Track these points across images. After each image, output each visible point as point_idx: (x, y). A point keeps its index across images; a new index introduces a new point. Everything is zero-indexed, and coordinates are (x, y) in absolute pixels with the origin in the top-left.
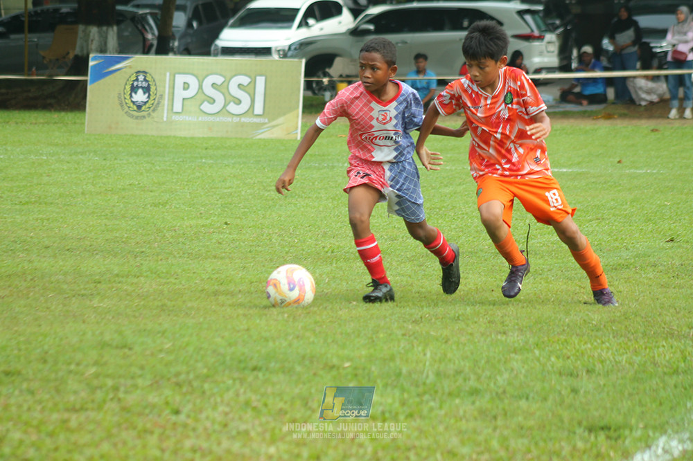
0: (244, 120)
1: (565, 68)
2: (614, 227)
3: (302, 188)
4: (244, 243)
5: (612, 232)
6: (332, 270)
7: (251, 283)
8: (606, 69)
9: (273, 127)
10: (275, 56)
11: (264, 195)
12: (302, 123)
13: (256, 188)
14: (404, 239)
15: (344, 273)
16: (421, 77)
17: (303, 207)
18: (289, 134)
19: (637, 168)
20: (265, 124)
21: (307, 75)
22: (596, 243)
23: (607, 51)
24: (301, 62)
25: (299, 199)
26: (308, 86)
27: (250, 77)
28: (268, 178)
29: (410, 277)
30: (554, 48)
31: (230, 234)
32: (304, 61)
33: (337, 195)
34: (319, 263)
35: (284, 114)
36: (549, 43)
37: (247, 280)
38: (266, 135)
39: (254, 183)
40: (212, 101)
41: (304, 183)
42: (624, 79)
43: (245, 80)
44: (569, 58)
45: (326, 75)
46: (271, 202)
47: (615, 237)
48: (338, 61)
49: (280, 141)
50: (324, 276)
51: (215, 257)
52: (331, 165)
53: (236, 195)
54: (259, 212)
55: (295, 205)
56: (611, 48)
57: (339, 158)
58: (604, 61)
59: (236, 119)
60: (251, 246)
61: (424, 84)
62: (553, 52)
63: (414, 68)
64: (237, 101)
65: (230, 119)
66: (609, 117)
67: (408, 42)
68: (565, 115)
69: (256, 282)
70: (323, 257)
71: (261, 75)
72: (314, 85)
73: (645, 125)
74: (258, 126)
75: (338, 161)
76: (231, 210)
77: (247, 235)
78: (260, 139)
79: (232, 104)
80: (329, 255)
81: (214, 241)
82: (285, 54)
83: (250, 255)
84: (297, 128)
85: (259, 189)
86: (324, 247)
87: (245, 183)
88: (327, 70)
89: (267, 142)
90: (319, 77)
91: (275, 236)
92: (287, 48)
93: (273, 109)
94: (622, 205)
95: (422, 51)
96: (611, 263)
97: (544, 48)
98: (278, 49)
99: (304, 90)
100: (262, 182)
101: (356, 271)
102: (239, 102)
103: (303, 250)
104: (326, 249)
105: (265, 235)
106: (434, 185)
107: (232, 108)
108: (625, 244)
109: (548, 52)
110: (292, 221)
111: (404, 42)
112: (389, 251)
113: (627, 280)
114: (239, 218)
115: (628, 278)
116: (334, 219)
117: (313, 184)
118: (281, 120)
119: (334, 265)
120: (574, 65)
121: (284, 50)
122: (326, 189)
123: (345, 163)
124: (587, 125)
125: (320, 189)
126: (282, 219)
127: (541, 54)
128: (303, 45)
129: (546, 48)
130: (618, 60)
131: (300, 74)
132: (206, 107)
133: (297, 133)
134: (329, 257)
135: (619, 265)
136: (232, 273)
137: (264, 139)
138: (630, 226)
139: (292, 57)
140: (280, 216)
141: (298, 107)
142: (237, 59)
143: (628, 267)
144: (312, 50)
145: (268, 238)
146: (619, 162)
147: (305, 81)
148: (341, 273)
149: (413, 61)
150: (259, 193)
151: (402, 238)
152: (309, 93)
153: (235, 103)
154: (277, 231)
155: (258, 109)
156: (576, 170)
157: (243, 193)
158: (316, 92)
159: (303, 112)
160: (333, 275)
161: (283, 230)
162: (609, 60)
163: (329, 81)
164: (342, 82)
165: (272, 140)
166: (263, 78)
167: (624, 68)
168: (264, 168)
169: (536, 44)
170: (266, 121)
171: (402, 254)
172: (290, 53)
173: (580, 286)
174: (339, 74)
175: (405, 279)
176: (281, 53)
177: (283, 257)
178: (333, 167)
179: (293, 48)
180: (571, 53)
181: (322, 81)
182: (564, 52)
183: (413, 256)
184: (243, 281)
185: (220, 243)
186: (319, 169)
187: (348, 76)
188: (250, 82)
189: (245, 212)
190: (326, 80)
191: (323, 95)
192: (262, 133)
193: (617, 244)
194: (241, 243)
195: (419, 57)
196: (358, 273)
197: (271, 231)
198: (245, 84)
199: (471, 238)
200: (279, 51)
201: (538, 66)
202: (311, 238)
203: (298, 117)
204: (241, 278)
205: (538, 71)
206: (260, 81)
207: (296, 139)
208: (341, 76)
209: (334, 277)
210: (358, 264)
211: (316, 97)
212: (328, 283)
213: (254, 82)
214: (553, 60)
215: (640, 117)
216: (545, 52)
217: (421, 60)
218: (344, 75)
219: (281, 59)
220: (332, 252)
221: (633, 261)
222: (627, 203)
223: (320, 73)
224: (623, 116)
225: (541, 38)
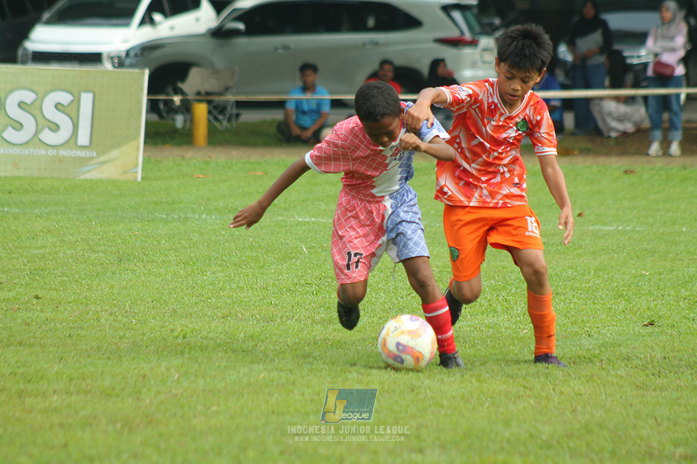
0: (62, 152)
2: (572, 306)
3: (143, 249)
4: (62, 324)
5: (569, 312)
6: (183, 362)
7: (71, 380)
8: (564, 87)
9: (104, 163)
10: (108, 65)
11: (89, 257)
12: (144, 158)
13: (79, 248)
14: (284, 320)
15: (200, 367)
16: (308, 96)
17: (145, 274)
18: (125, 173)
19: (604, 224)
20: (92, 158)
21: (150, 92)
23: (564, 62)
24: (144, 73)
25: (138, 264)
26: (153, 106)
27: (72, 94)
28: (95, 234)
29: (291, 372)
30: (492, 57)
31: (42, 311)
32: (147, 72)
33: (191, 258)
34: (165, 353)
35: (119, 145)
36: (485, 50)
37: (65, 377)
38: (93, 174)
39: (77, 241)
40: (19, 126)
41: (145, 242)
42: (587, 101)
43: (65, 98)
45: (178, 91)
46: (99, 268)
47: (573, 319)
48: (194, 73)
49: (113, 183)
50: (172, 370)
51: (20, 344)
52: (183, 216)
53: (51, 257)
54: (83, 282)
55: (133, 272)
56: (569, 58)
57: (195, 207)
58: (561, 76)
59: (52, 152)
60: (71, 328)
61: (313, 106)
62: (491, 63)
63: (299, 83)
64: (53, 127)
65: (43, 152)
67: (292, 47)
69: (78, 378)
70: (172, 344)
71: (87, 91)
72: (161, 106)
73: (615, 165)
74: (83, 161)
75: (193, 211)
76: (44, 278)
77: (66, 313)
78: (86, 180)
79: (47, 130)
80: (180, 341)
81: (19, 321)
82: (120, 62)
83: (69, 341)
84: (137, 165)
85: (83, 250)
86: (172, 331)
87: (63, 241)
88: (180, 85)
89: (94, 183)
90: (167, 94)
91: (105, 315)
92: (123, 55)
93: (103, 138)
94: (583, 275)
95: (311, 60)
96: (568, 355)
97: (478, 57)
98: (113, 54)
99: (147, 112)
100: (87, 240)
101: (217, 364)
102: (55, 128)
103: (144, 334)
104: (176, 334)
105: (91, 312)
106: (325, 245)
107: (47, 136)
108: (588, 329)
109: (484, 63)
110: (129, 295)
111: (286, 48)
112: (262, 337)
113: (590, 379)
114: (55, 289)
115: (592, 376)
116: (187, 292)
117: (159, 242)
118: (114, 154)
119: (186, 355)
121: (119, 58)
122: (176, 250)
123: (202, 214)
125: (169, 250)
126: (115, 291)
127: (474, 65)
128: (146, 50)
129: (481, 56)
130: (580, 75)
131: (142, 90)
132: (11, 135)
133: (137, 172)
134: (179, 344)
135: (579, 357)
136: (44, 366)
137: (91, 180)
138: (594, 304)
139: (131, 66)
140: (112, 287)
141: (137, 136)
142: (54, 68)
143: (591, 360)
144: (159, 57)
145: (94, 317)
146: (580, 215)
147: (148, 100)
148: (196, 366)
149: (298, 74)
150: (83, 255)
151: (281, 318)
152: (154, 117)
153: (50, 129)
154: (107, 308)
155: (83, 138)
157: (61, 255)
158: (165, 115)
159: (145, 142)
160: (185, 369)
161: (115, 305)
162: (567, 74)
163: (181, 101)
164: (200, 101)
165: (102, 181)
166: (90, 96)
167: (587, 86)
168: (90, 221)
169: (467, 51)
170: (95, 154)
171: (281, 340)
172: (128, 61)
173: (525, 387)
174: (195, 89)
175: (284, 375)
176: (116, 61)
177: (116, 344)
178: (187, 219)
179: (132, 53)
181: (172, 100)
183: (296, 343)
184: (60, 377)
185: (27, 324)
186: (166, 222)
187: (208, 94)
188: (72, 102)
189: (62, 281)
190: (177, 99)
191: (173, 120)
192: (88, 171)
193: (576, 328)
194: (58, 325)
195: (307, 68)
196: (219, 366)
197: (99, 308)
198: (65, 102)
199: (375, 320)
200: (112, 58)
202: (154, 318)
203: (138, 149)
204: (57, 373)
206: (86, 100)
207: (136, 180)
208: (199, 93)
209: (186, 372)
210: (220, 354)
211: (164, 122)
212: (178, 381)
213: (77, 101)
214: (490, 74)
215: (608, 153)
216: (480, 63)
217: (309, 72)
218: (203, 92)
219: (116, 70)
220: (184, 337)
221: (597, 351)
222: (590, 273)
223: (170, 90)
224: (585, 152)
225: (474, 43)
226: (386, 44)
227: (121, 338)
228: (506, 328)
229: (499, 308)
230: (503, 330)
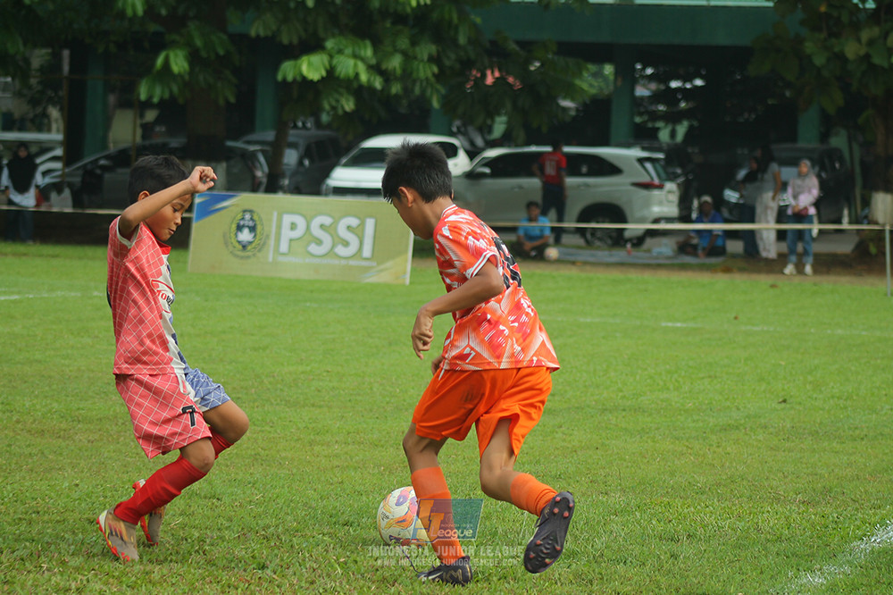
0: (351, 262)
1: (685, 218)
2: (726, 386)
4: (344, 391)
5: (724, 391)
9: (382, 271)
11: (367, 342)
12: (412, 268)
13: (360, 335)
16: (533, 224)
18: (397, 278)
19: (753, 325)
20: (373, 267)
22: (707, 402)
27: (360, 219)
28: (373, 324)
30: (675, 198)
31: (330, 381)
36: (670, 192)
38: (373, 279)
39: (359, 330)
40: (319, 242)
43: (354, 222)
44: (690, 209)
47: (726, 397)
51: (313, 405)
53: (339, 341)
58: (726, 213)
59: (343, 262)
60: (351, 395)
62: (673, 202)
65: (337, 262)
66: (727, 270)
68: (684, 267)
71: (371, 217)
73: (764, 280)
74: (367, 269)
78: (369, 283)
79: (340, 245)
81: (313, 388)
83: (349, 404)
84: (406, 272)
85: (363, 336)
87: (349, 329)
89: (374, 286)
91: (377, 385)
93: (383, 251)
94: (736, 363)
97: (664, 197)
100: (366, 329)
102: (346, 244)
103: (404, 401)
105: (366, 383)
107: (340, 250)
108: (736, 404)
109: (668, 201)
110: (395, 370)
111: (520, 187)
113: (736, 441)
114: (341, 365)
115: (738, 439)
118: (389, 264)
120: (694, 216)
124: (705, 278)
126: (385, 367)
127: (660, 203)
129: (666, 196)
132: (313, 248)
133: (406, 278)
135: (729, 425)
136: (330, 422)
137: (372, 283)
138: (743, 385)
140: (383, 364)
141: (408, 251)
142: (349, 199)
143: (737, 428)
145: (369, 387)
146: (736, 318)
150: (363, 340)
153: (342, 245)
154: (378, 380)
155: (367, 252)
156: (691, 325)
157: (347, 339)
159: (413, 256)
161: (384, 378)
162: (731, 212)
165: (380, 284)
166: (373, 221)
168: (370, 314)
169: (656, 192)
170: (375, 264)
177: (383, 407)
180: (691, 203)
182: (684, 202)
185: (319, 391)
188: (359, 225)
192: (370, 277)
193: (728, 403)
194: (342, 392)
195: (532, 205)
197: (372, 380)
198: (354, 226)
201: (656, 216)
202: (413, 388)
203: (407, 262)
205: (656, 221)
206: (370, 223)
207: (405, 284)
213: (363, 224)
214: (673, 210)
215: (759, 272)
216: (665, 202)
217: (533, 208)
221: (743, 421)
222: (740, 361)
224: (742, 270)
225: (661, 187)
226: (596, 186)
227: (387, 403)
228: (676, 402)
229: (671, 387)
230: (673, 404)
